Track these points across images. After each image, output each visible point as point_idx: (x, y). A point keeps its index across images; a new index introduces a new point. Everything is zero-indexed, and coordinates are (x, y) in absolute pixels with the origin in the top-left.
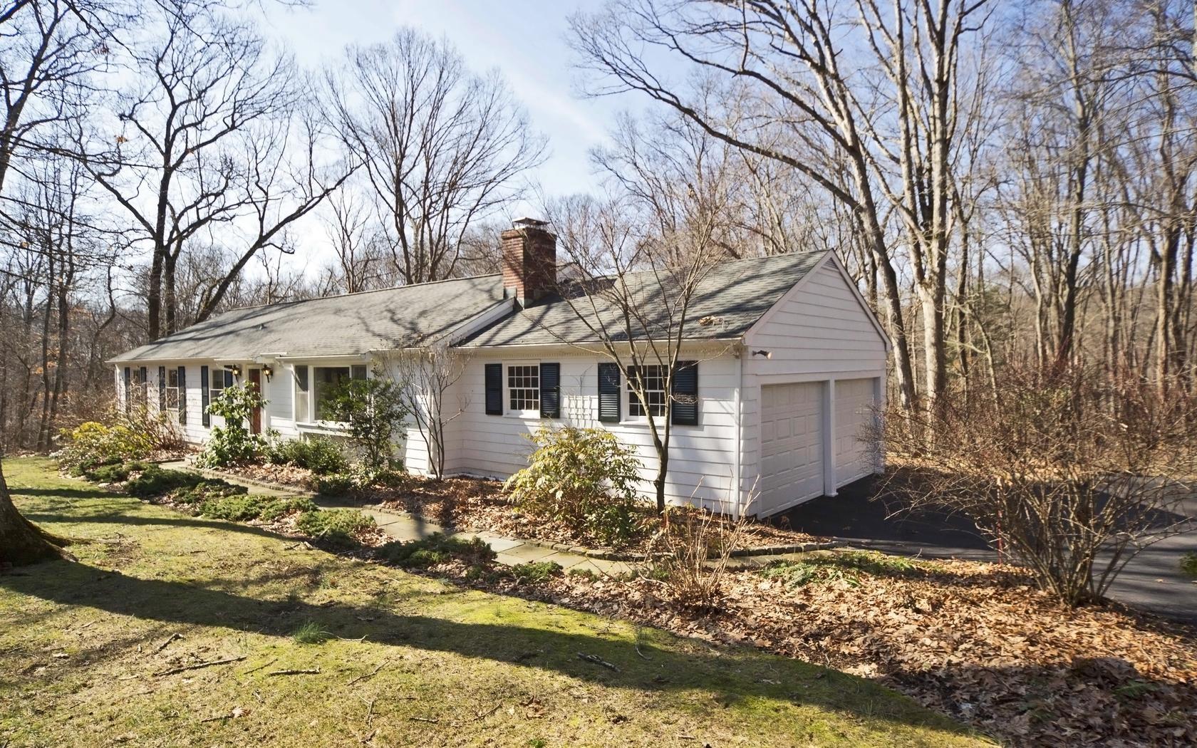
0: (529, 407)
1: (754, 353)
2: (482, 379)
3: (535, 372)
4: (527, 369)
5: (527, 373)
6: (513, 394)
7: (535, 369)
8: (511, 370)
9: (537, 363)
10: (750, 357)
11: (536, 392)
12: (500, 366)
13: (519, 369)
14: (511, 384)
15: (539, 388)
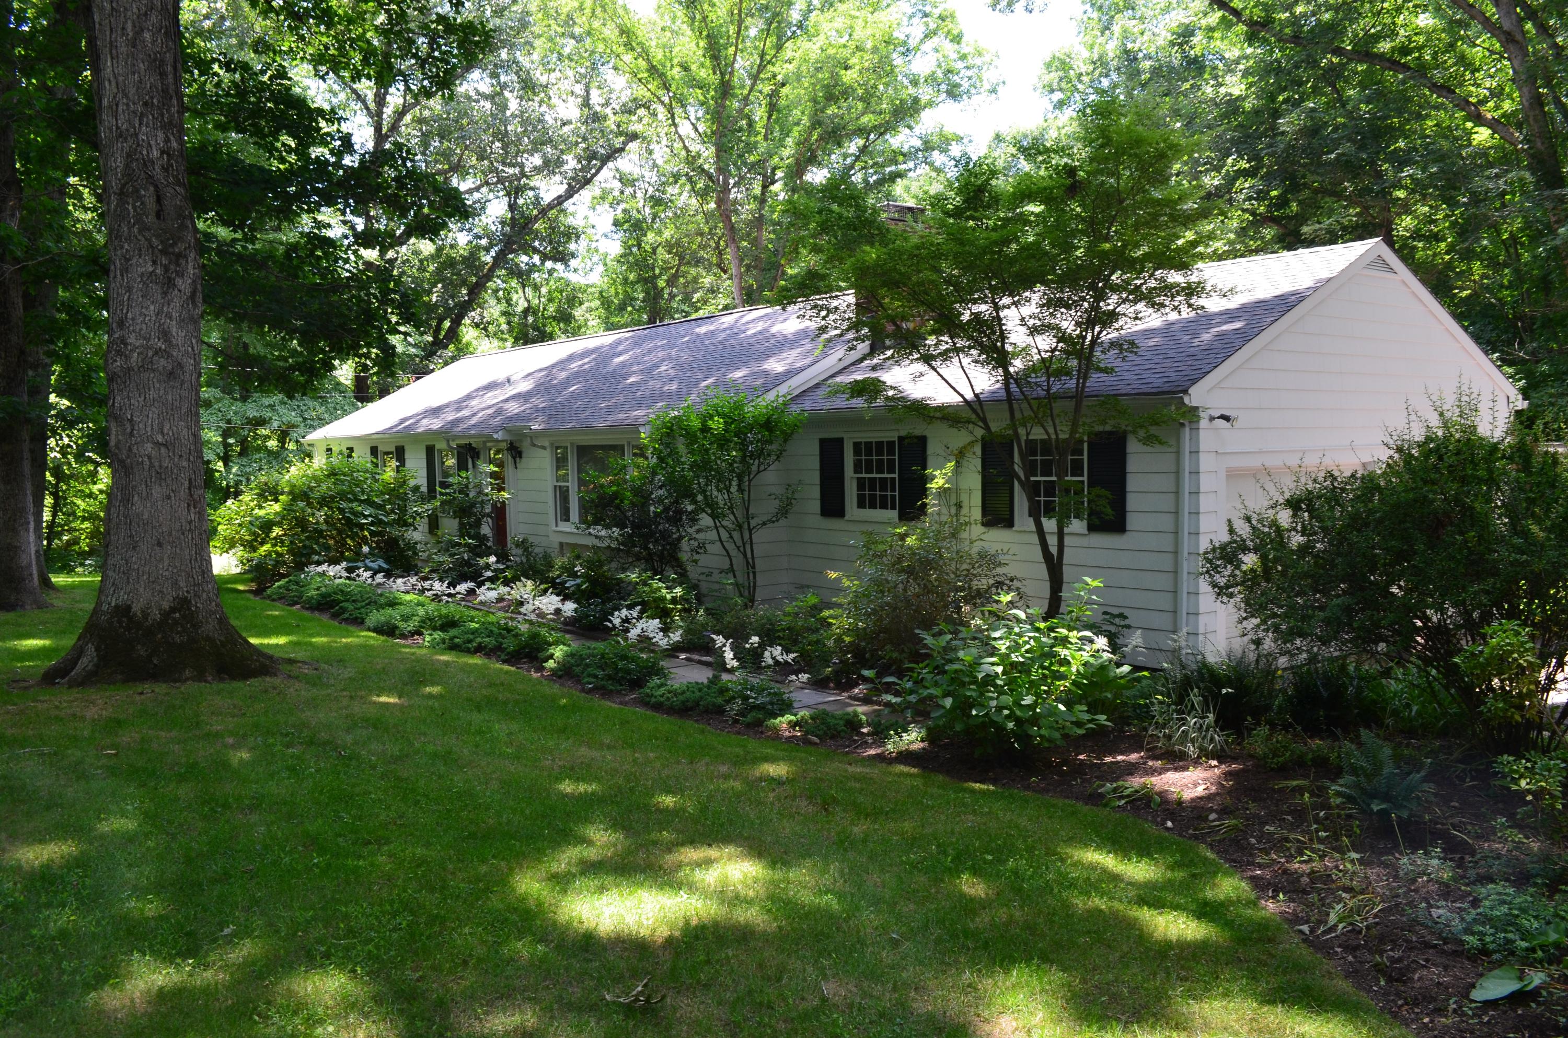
0: (884, 506)
1: (1212, 419)
2: (815, 463)
3: (891, 452)
4: (880, 444)
5: (880, 452)
6: (861, 483)
7: (891, 444)
8: (857, 446)
9: (893, 436)
10: (1204, 423)
11: (893, 479)
12: (840, 441)
13: (868, 445)
14: (857, 468)
15: (896, 476)
